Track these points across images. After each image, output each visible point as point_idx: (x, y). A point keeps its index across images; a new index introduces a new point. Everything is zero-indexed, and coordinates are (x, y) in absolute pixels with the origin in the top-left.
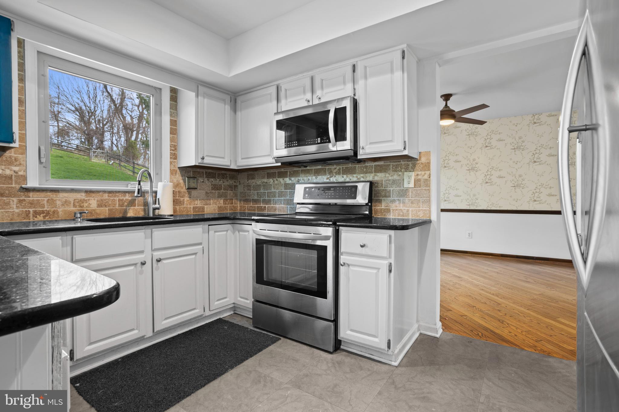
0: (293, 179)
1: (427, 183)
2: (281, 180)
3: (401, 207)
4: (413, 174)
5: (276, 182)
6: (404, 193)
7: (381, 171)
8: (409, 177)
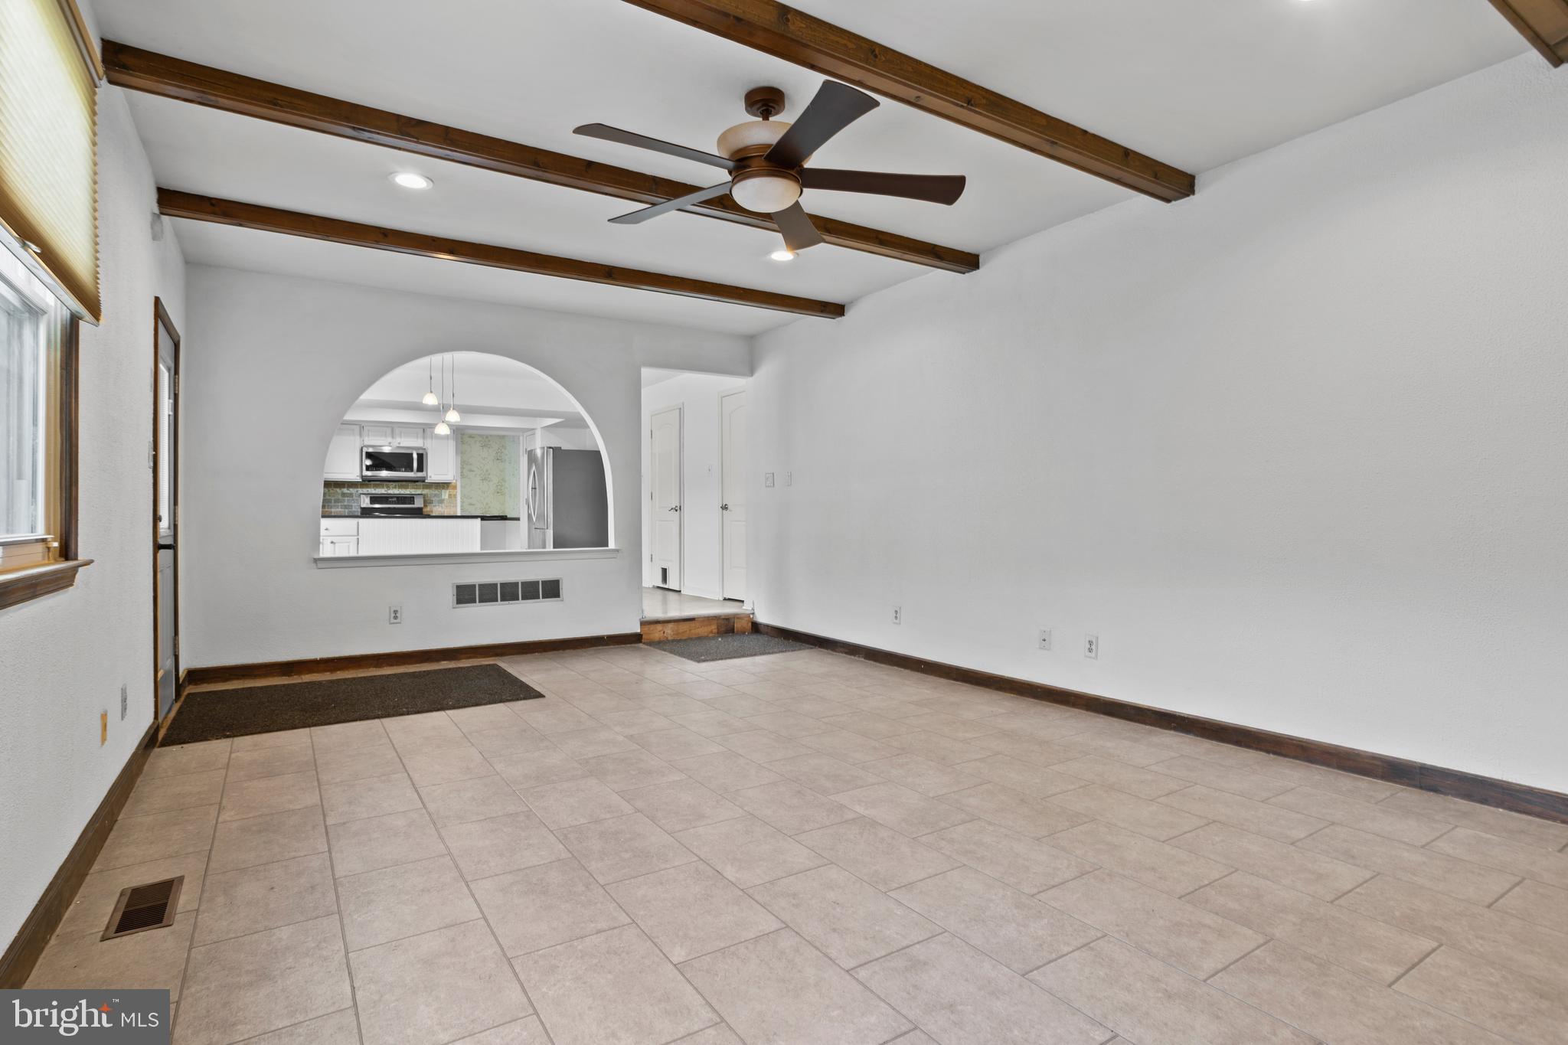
0: (351, 490)
1: (455, 496)
2: (338, 490)
3: (440, 509)
4: (448, 491)
5: (331, 491)
6: (442, 501)
7: (427, 488)
8: (445, 493)
